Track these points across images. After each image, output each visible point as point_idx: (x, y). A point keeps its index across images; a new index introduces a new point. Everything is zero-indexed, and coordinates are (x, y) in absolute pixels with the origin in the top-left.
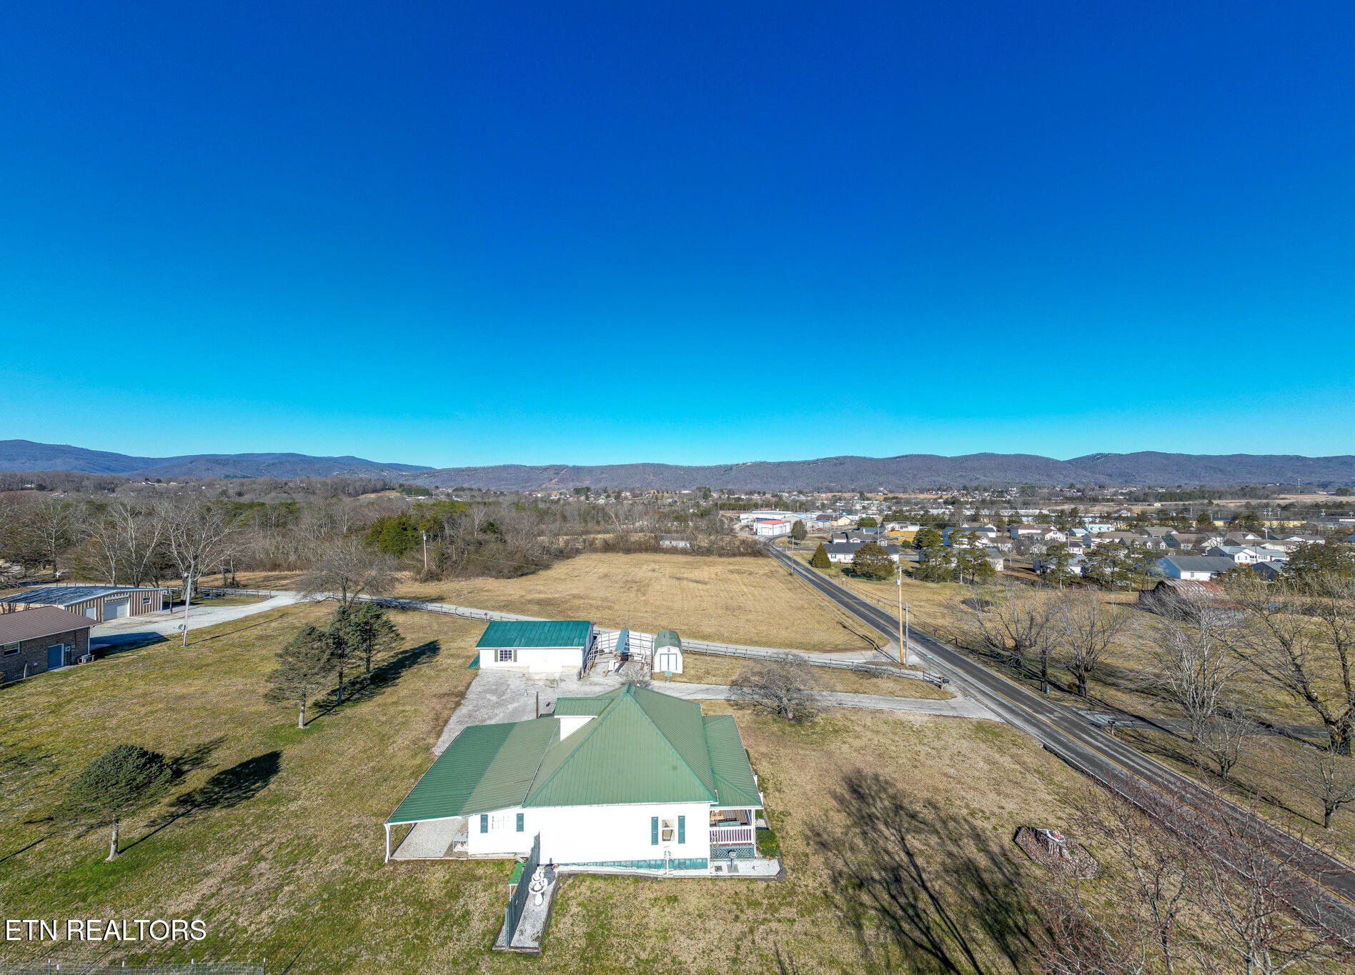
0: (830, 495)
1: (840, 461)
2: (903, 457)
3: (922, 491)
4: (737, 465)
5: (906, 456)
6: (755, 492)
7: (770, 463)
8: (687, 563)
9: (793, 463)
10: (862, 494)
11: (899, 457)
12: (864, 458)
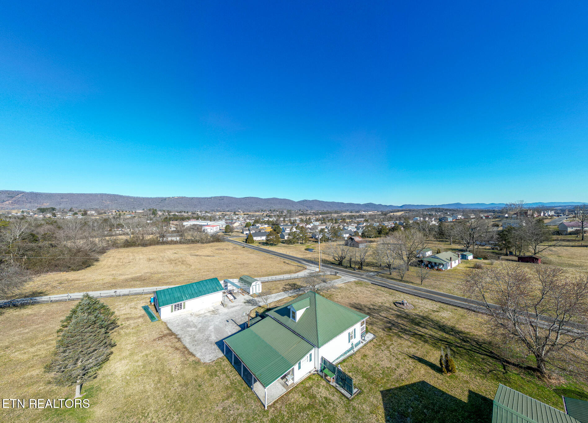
0: (220, 213)
1: (222, 198)
2: (247, 198)
3: (256, 212)
4: (169, 198)
5: (248, 197)
6: (182, 212)
7: (188, 198)
8: (188, 248)
9: (200, 198)
10: (235, 213)
11: (245, 198)
12: (232, 197)
